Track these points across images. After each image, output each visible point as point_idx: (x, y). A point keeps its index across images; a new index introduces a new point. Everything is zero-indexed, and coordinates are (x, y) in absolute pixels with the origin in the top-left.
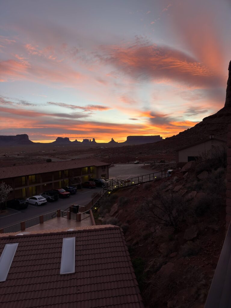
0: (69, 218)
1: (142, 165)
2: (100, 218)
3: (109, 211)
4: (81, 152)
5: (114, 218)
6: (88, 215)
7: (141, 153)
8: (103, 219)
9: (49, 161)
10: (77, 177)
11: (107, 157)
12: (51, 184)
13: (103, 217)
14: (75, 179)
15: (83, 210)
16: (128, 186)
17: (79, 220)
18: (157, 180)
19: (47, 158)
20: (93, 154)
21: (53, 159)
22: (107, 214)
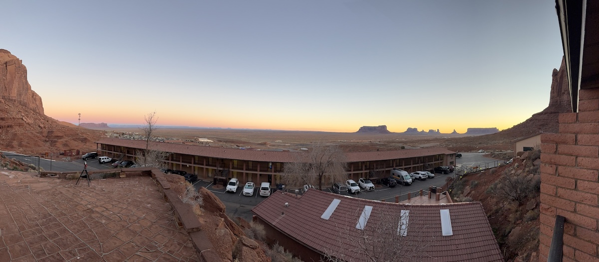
0: (430, 197)
1: (484, 154)
2: (455, 198)
3: (462, 193)
4: (428, 141)
5: (469, 197)
6: (444, 196)
7: (480, 143)
8: (458, 199)
9: (403, 148)
10: (430, 163)
11: (451, 146)
12: (410, 167)
13: (457, 197)
14: (429, 165)
15: (441, 191)
16: (476, 171)
17: (438, 199)
18: (501, 166)
19: (401, 145)
20: (438, 144)
21: (406, 147)
22: (462, 195)
